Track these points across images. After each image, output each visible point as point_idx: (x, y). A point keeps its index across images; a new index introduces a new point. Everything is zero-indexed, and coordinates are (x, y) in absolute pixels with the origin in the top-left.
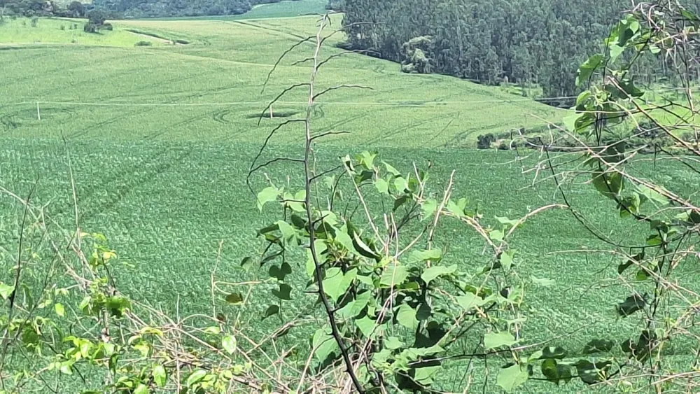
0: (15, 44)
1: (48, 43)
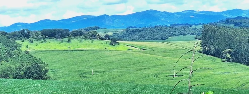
0: (85, 49)
1: (97, 49)
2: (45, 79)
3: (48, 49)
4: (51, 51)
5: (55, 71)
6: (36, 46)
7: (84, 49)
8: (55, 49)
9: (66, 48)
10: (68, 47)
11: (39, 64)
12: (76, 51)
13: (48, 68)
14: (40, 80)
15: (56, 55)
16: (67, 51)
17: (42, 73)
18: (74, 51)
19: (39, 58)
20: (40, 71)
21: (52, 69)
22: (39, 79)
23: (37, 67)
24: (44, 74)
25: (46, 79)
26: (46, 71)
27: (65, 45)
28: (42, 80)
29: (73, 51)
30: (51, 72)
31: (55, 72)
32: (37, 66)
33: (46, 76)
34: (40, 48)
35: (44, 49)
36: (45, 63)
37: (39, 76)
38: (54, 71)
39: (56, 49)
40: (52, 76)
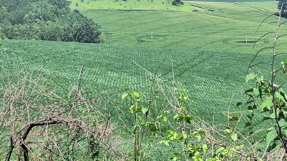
0: (144, 9)
1: (157, 9)
2: (97, 43)
3: (101, 8)
4: (105, 10)
5: (109, 34)
6: (88, 4)
7: (142, 9)
8: (109, 8)
9: (122, 8)
10: (124, 6)
11: (91, 25)
12: (133, 10)
13: (100, 30)
14: (92, 44)
15: (110, 15)
16: (123, 10)
17: (94, 36)
18: (131, 11)
19: (90, 19)
20: (92, 34)
21: (105, 32)
22: (90, 42)
23: (89, 29)
24: (96, 37)
25: (99, 42)
26: (98, 34)
27: (121, 4)
28: (93, 44)
29: (129, 11)
30: (105, 34)
31: (109, 35)
32: (88, 28)
33: (98, 39)
34: (92, 7)
35: (96, 8)
36: (97, 25)
37: (90, 39)
38: (108, 33)
39: (111, 9)
40: (105, 40)
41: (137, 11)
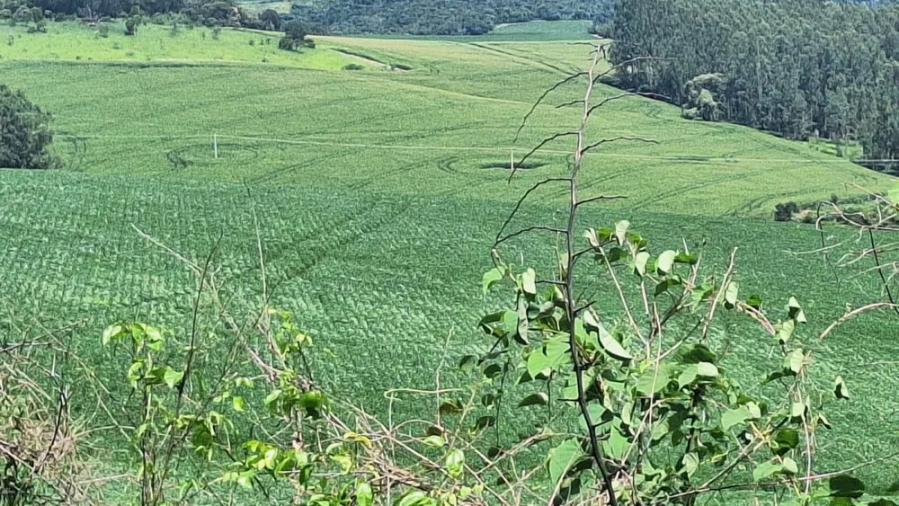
0: (190, 61)
1: (233, 61)
2: (40, 168)
3: (52, 59)
4: (64, 64)
5: (79, 138)
6: (10, 44)
7: (184, 61)
8: (78, 58)
9: (120, 56)
10: (127, 50)
11: (18, 111)
12: (156, 66)
13: (50, 127)
14: (24, 172)
15: (80, 79)
16: (125, 65)
17: (30, 146)
18: (148, 66)
19: (19, 91)
20: (23, 139)
21: (66, 133)
22: (18, 166)
23: (13, 123)
24: (38, 149)
25: (45, 166)
26: (44, 139)
27: (115, 44)
28: (27, 170)
29: (143, 67)
30: (64, 140)
31: (79, 143)
32: (9, 120)
33: (44, 157)
34: (24, 54)
35: (36, 58)
36: (39, 111)
37: (16, 157)
38: (73, 137)
39: (84, 60)
40: (65, 157)
41: (167, 66)
